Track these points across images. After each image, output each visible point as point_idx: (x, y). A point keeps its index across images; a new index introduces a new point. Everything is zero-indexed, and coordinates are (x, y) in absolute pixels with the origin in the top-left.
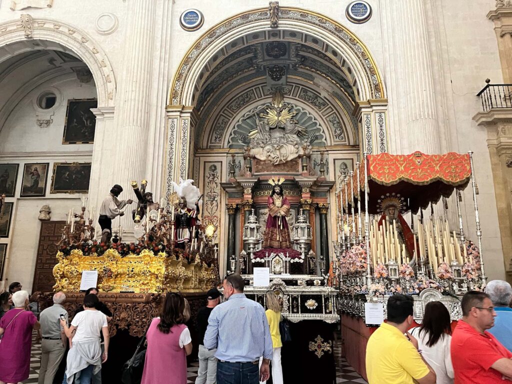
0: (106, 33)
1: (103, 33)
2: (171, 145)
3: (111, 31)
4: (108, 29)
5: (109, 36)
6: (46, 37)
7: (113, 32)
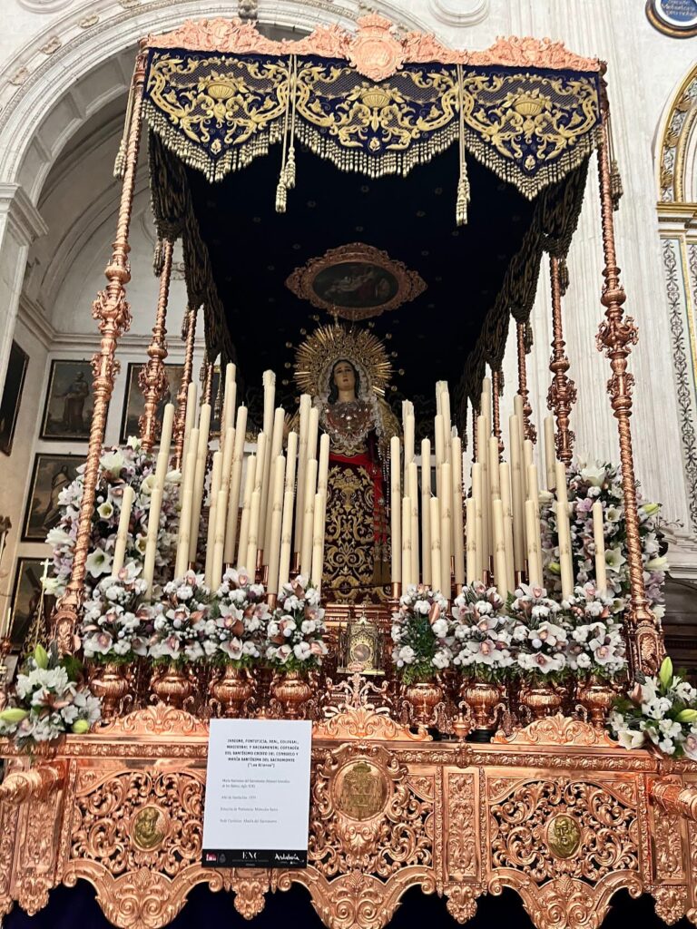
0: (462, 20)
1: (457, 20)
2: (674, 304)
3: (475, 18)
4: (471, 11)
5: (471, 29)
6: (294, 19)
7: (479, 21)
